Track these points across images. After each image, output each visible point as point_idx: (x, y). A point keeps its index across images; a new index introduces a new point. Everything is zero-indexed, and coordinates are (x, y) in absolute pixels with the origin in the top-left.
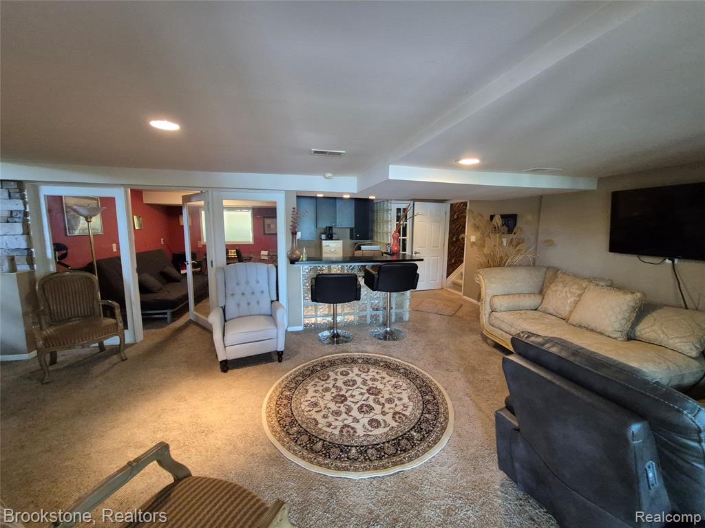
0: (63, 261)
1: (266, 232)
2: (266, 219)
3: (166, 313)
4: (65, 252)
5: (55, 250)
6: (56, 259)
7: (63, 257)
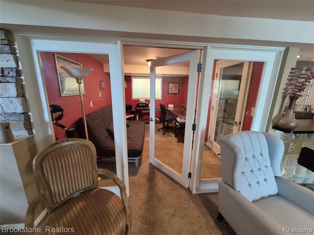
0: (60, 122)
1: (170, 92)
2: (170, 84)
3: (135, 160)
4: (60, 113)
5: (52, 112)
6: (53, 120)
7: (60, 118)
